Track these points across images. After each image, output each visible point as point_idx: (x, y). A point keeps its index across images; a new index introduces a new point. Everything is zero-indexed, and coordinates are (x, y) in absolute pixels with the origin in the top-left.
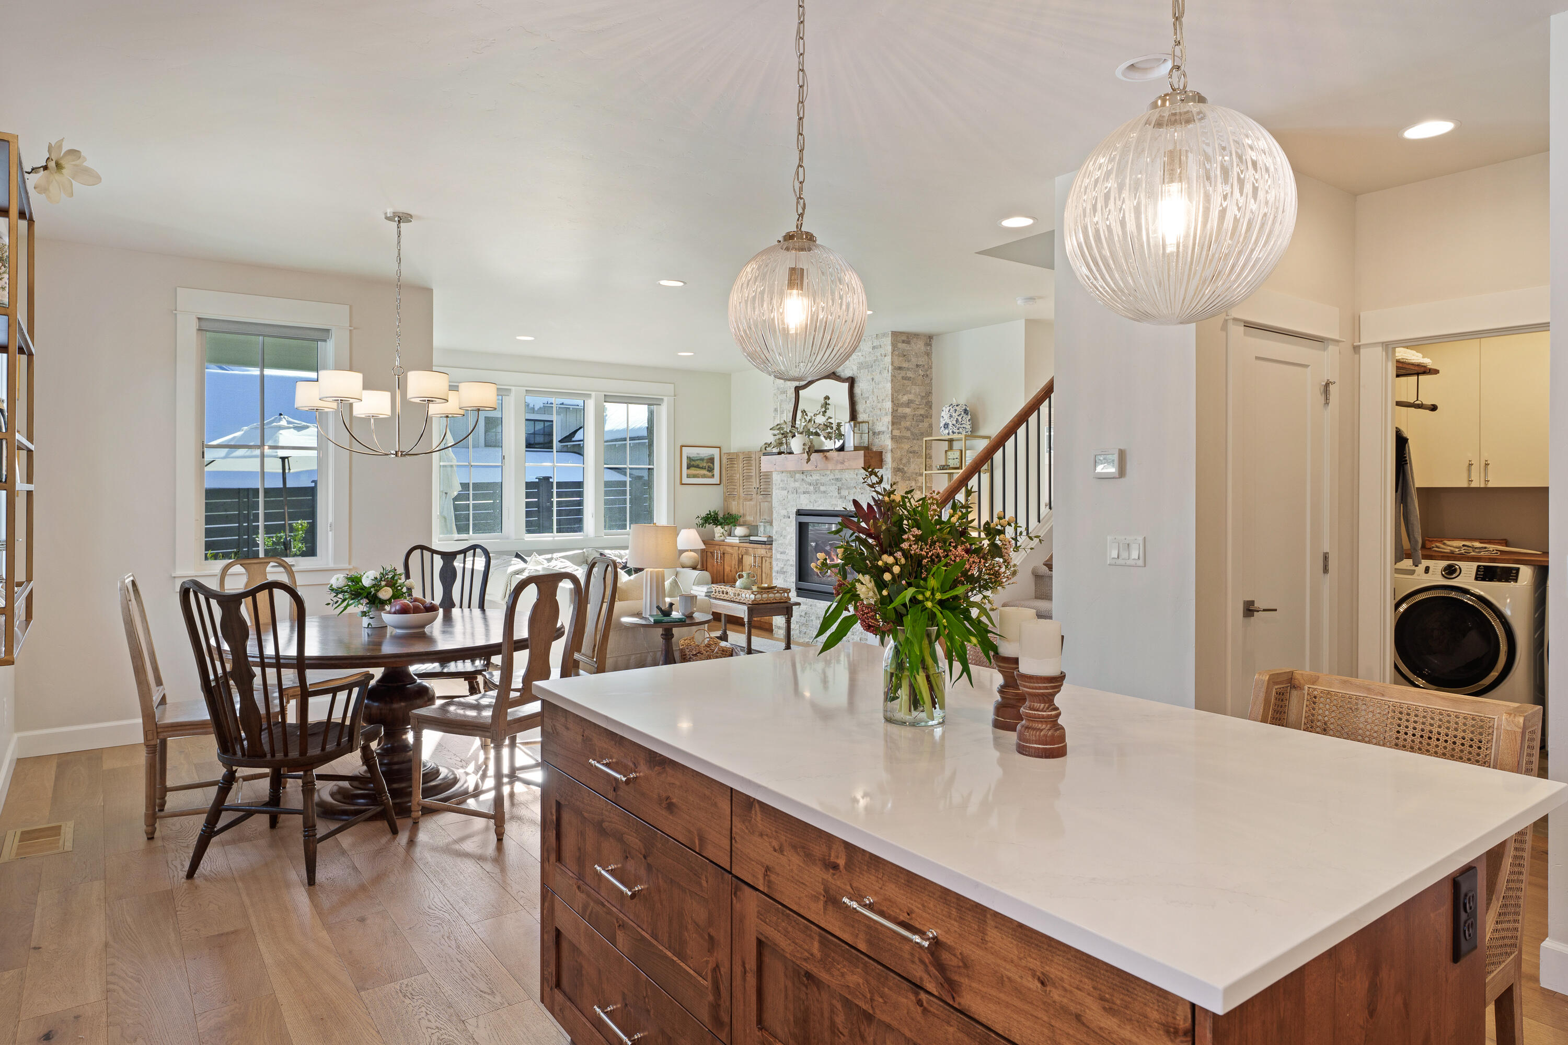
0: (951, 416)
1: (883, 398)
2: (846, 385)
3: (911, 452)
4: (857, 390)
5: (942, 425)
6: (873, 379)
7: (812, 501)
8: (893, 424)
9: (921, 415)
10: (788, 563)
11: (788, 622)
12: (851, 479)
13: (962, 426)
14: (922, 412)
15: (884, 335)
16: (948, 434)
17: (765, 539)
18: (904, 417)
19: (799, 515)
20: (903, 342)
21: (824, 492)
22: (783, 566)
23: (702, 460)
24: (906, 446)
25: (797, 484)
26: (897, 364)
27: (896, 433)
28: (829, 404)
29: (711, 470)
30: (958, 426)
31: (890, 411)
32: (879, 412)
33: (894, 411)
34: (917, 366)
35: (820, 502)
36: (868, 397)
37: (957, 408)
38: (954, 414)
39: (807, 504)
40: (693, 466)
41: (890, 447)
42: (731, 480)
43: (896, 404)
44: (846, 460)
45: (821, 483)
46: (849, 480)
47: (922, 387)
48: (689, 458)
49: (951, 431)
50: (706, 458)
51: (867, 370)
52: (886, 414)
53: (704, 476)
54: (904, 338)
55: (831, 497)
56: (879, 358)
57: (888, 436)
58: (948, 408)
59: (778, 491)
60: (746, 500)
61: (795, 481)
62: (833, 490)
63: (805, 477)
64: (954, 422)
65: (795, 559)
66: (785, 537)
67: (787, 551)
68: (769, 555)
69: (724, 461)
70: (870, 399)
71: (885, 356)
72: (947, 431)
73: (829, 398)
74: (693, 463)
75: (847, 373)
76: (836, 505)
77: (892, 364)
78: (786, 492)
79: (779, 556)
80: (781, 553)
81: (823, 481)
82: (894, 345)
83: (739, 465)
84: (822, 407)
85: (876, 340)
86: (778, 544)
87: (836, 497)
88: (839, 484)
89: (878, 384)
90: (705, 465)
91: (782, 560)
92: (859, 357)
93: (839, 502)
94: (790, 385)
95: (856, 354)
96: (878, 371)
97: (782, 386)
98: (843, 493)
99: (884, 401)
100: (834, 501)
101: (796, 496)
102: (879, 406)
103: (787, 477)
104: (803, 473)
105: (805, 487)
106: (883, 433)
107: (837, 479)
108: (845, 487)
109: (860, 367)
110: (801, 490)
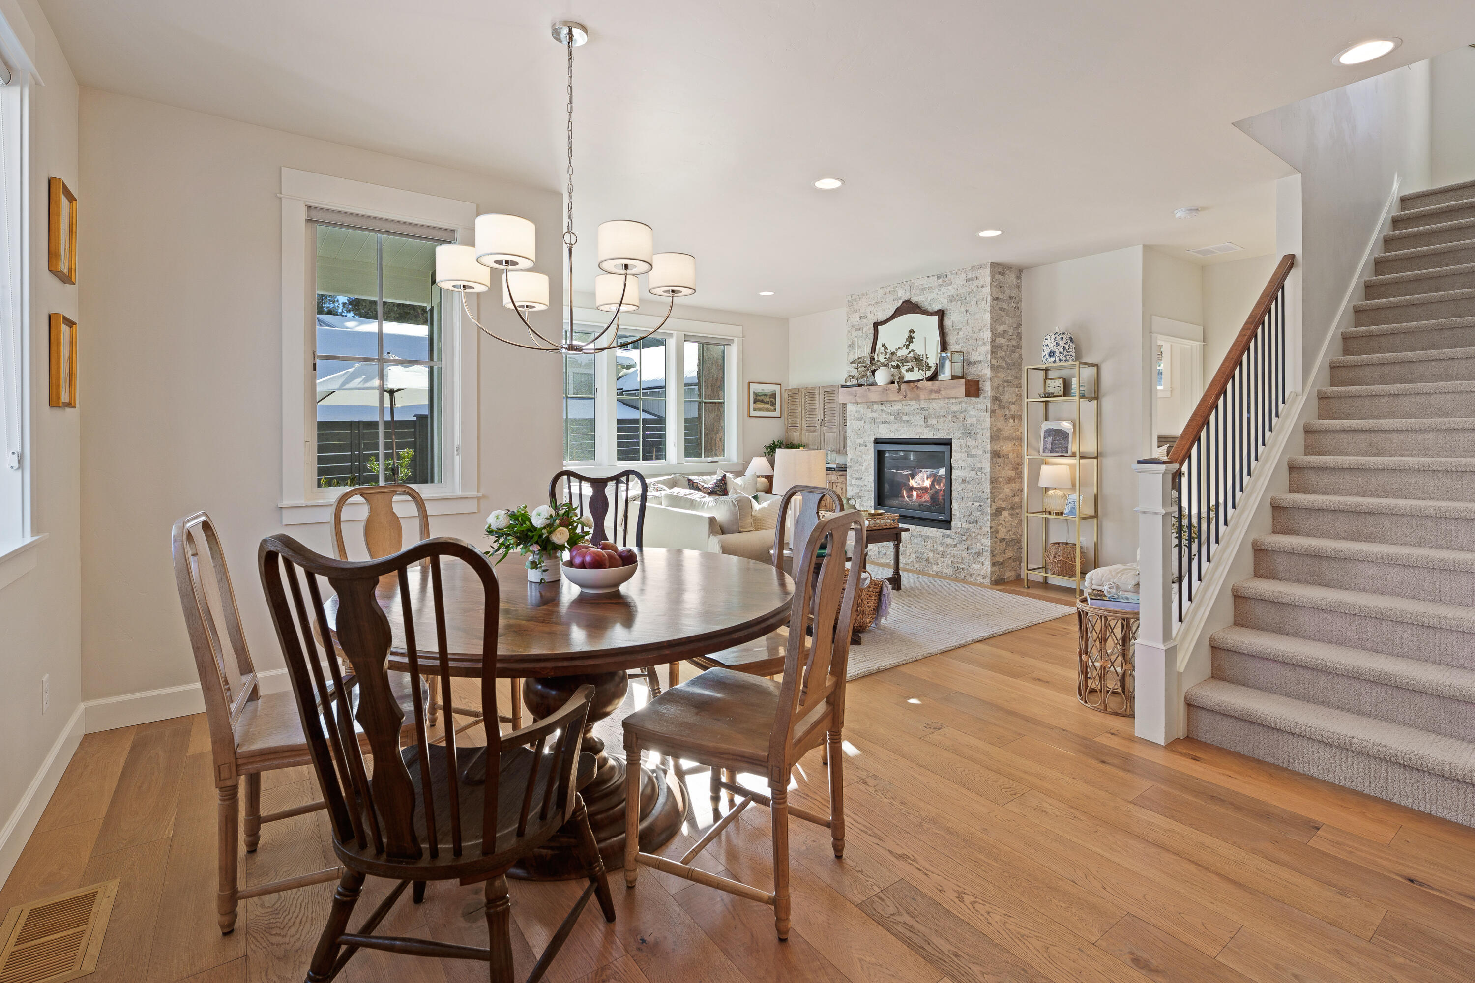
0: (1057, 344)
1: (980, 328)
2: (935, 319)
3: (1005, 382)
4: (948, 322)
5: (1046, 353)
6: (967, 311)
7: (892, 429)
8: (992, 353)
9: (1013, 346)
10: (865, 488)
11: (897, 548)
12: (941, 408)
13: (1069, 354)
14: (1013, 343)
15: (981, 267)
16: (1054, 362)
17: (834, 466)
18: (1000, 347)
19: (877, 443)
20: (999, 273)
21: (907, 421)
22: (859, 491)
23: (766, 395)
24: (1002, 376)
25: (875, 415)
26: (995, 295)
27: (994, 362)
28: (913, 338)
29: (773, 404)
30: (1065, 354)
31: (989, 340)
32: (974, 342)
33: (993, 341)
34: (1011, 298)
35: (902, 431)
36: (961, 329)
37: (1063, 336)
38: (1060, 342)
39: (885, 432)
40: (759, 401)
41: (989, 376)
42: (792, 414)
43: (995, 334)
44: (942, 389)
45: (903, 413)
46: (937, 409)
47: (1014, 319)
48: (755, 394)
49: (1057, 359)
50: (769, 393)
51: (959, 303)
52: (984, 344)
53: (767, 410)
54: (1000, 270)
55: (916, 426)
56: (975, 289)
57: (986, 365)
58: (1053, 337)
59: (852, 421)
60: (809, 431)
61: (873, 411)
62: (919, 420)
63: (884, 408)
64: (1061, 350)
65: (873, 485)
66: (861, 464)
67: (863, 478)
68: (840, 480)
69: (785, 396)
70: (963, 330)
71: (983, 287)
72: (1053, 359)
73: (914, 332)
74: (759, 398)
75: (936, 307)
76: (922, 434)
77: (991, 295)
78: (862, 422)
79: (854, 482)
80: (857, 479)
81: (906, 411)
82: (993, 276)
83: (802, 400)
84: (907, 340)
85: (971, 273)
86: (853, 471)
87: (921, 426)
88: (926, 414)
89: (974, 315)
90: (768, 400)
91: (859, 486)
92: (950, 290)
93: (926, 430)
94: (867, 322)
95: (946, 288)
96: (974, 302)
97: (857, 323)
98: (930, 422)
99: (981, 331)
100: (919, 430)
101: (873, 425)
102: (975, 336)
103: (864, 408)
104: (882, 404)
105: (885, 417)
106: (980, 362)
107: (924, 408)
108: (933, 416)
109: (952, 299)
110: (880, 421)
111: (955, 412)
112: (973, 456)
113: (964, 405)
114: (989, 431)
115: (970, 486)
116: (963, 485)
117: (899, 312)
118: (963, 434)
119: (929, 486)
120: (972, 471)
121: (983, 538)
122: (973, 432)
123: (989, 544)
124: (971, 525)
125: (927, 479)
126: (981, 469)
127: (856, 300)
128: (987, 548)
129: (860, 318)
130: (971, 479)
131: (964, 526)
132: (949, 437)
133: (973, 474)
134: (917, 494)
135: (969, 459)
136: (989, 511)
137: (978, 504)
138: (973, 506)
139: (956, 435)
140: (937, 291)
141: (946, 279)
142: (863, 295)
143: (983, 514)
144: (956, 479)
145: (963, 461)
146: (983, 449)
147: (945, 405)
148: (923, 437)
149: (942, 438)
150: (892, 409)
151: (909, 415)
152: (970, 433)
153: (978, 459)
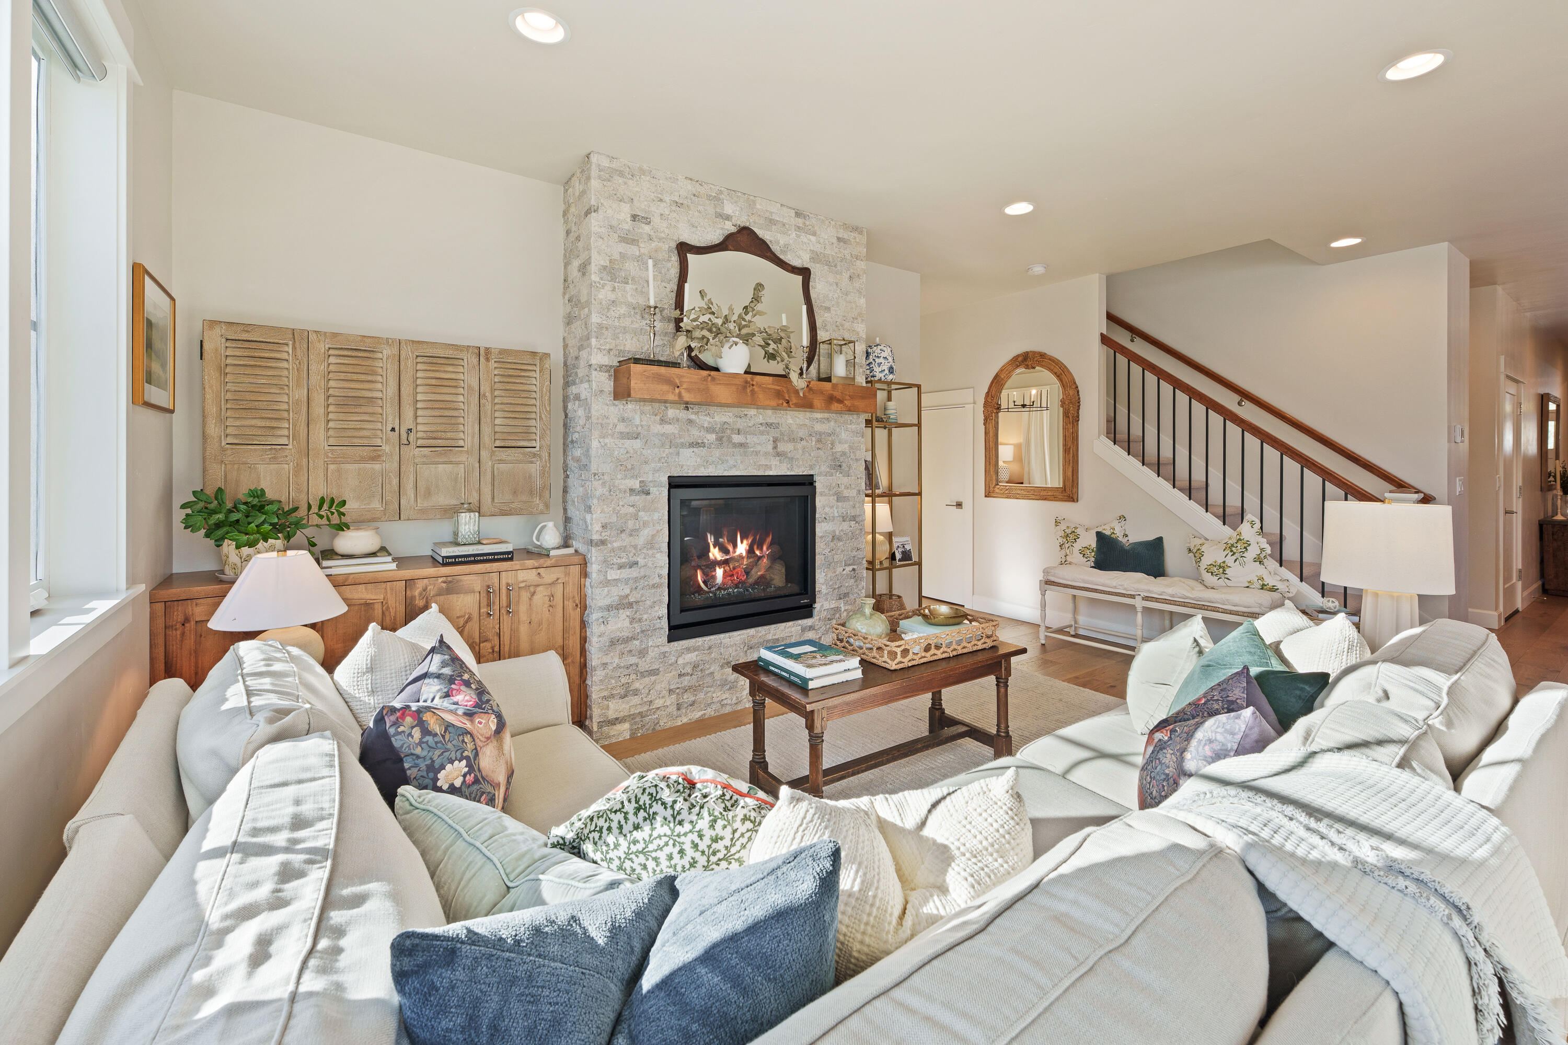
1: (853, 316)
2: (798, 280)
4: (817, 292)
6: (835, 284)
7: (710, 459)
10: (644, 583)
12: (800, 426)
15: (856, 229)
19: (675, 486)
21: (741, 445)
22: (625, 592)
23: (158, 328)
25: (669, 429)
28: (763, 298)
35: (732, 463)
36: (828, 308)
39: (695, 465)
40: (150, 344)
45: (732, 430)
46: (794, 427)
48: (147, 316)
50: (161, 324)
51: (826, 268)
53: (158, 382)
56: (848, 257)
57: (861, 370)
59: (610, 439)
61: (663, 421)
62: (762, 443)
63: (692, 417)
65: (666, 572)
67: (641, 561)
71: (857, 259)
73: (763, 287)
74: (150, 333)
75: (797, 262)
76: (769, 467)
78: (639, 442)
80: (619, 570)
81: (738, 426)
83: (309, 368)
84: (752, 299)
85: (842, 230)
86: (613, 550)
87: (766, 454)
88: (777, 434)
90: (159, 345)
91: (627, 581)
92: (814, 243)
93: (775, 462)
94: (652, 233)
95: (808, 236)
96: (846, 276)
97: (626, 227)
98: (782, 447)
100: (763, 461)
101: (667, 451)
103: (642, 412)
104: (687, 408)
105: (695, 434)
107: (771, 424)
108: (786, 438)
109: (817, 258)
110: (682, 440)
111: (821, 434)
112: (844, 499)
113: (832, 423)
115: (841, 543)
116: (832, 544)
117: (729, 243)
118: (831, 467)
119: (744, 554)
120: (844, 521)
122: (844, 465)
125: (742, 542)
126: (854, 518)
130: (842, 533)
131: (832, 605)
132: (811, 473)
133: (845, 526)
134: (725, 572)
135: (840, 504)
137: (851, 568)
138: (844, 572)
139: (822, 468)
140: (794, 235)
141: (807, 223)
142: (642, 172)
143: (856, 581)
144: (821, 537)
145: (832, 507)
146: (857, 488)
147: (807, 422)
148: (771, 473)
149: (801, 474)
150: (711, 420)
151: (746, 433)
152: (840, 466)
153: (851, 503)
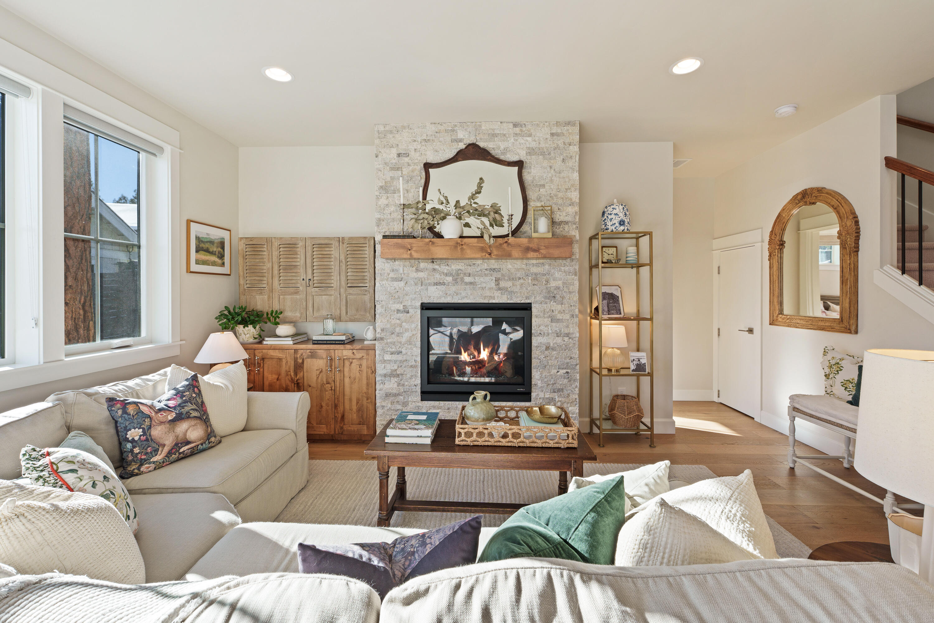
1: (566, 187)
2: (513, 170)
4: (529, 176)
6: (550, 167)
7: (449, 292)
10: (406, 364)
12: (518, 270)
15: (568, 123)
17: (344, 338)
19: (425, 308)
21: (471, 283)
22: (395, 368)
23: (212, 242)
25: (421, 275)
29: (221, 256)
31: (578, 201)
35: (464, 294)
36: (545, 184)
39: (439, 296)
40: (202, 249)
45: (464, 274)
46: (513, 271)
50: (216, 241)
51: (541, 157)
52: (572, 204)
53: (214, 264)
56: (561, 146)
57: (574, 226)
59: (386, 282)
61: (417, 270)
62: (487, 281)
66: (399, 335)
67: (404, 351)
69: (240, 247)
70: (547, 187)
71: (570, 145)
73: (484, 182)
74: (202, 245)
75: (515, 158)
76: (492, 297)
77: (578, 155)
78: (401, 283)
79: (387, 357)
81: (469, 271)
83: (272, 253)
85: (555, 127)
86: (387, 343)
87: (490, 289)
88: (499, 275)
89: (560, 173)
90: (215, 249)
91: (395, 362)
92: (530, 142)
93: (497, 294)
94: (410, 161)
95: (525, 138)
96: (560, 159)
97: (394, 161)
98: (502, 284)
99: (569, 191)
100: (488, 293)
101: (420, 288)
102: (560, 195)
103: (404, 266)
104: (433, 262)
105: (438, 277)
106: (567, 223)
107: (494, 269)
108: (506, 278)
109: (531, 152)
110: (430, 281)
111: (536, 274)
112: (558, 321)
113: (547, 267)
114: (577, 295)
115: (555, 352)
116: (546, 352)
117: (460, 156)
118: (545, 297)
120: (558, 336)
121: (571, 406)
122: (558, 296)
123: (577, 411)
124: (556, 394)
126: (567, 335)
127: (391, 132)
128: (574, 416)
129: (399, 155)
130: (556, 345)
131: (547, 396)
132: (528, 301)
133: (559, 340)
135: (554, 324)
136: (578, 378)
137: (565, 371)
138: (559, 373)
139: (538, 298)
140: (512, 140)
141: (524, 129)
142: (404, 127)
143: (570, 381)
144: (537, 347)
145: (546, 326)
146: (571, 313)
147: (524, 266)
148: (494, 302)
149: (519, 302)
150: (449, 268)
151: (474, 276)
152: (554, 297)
153: (564, 324)
